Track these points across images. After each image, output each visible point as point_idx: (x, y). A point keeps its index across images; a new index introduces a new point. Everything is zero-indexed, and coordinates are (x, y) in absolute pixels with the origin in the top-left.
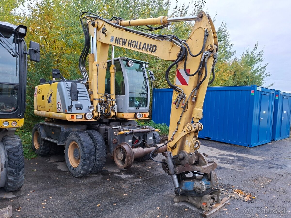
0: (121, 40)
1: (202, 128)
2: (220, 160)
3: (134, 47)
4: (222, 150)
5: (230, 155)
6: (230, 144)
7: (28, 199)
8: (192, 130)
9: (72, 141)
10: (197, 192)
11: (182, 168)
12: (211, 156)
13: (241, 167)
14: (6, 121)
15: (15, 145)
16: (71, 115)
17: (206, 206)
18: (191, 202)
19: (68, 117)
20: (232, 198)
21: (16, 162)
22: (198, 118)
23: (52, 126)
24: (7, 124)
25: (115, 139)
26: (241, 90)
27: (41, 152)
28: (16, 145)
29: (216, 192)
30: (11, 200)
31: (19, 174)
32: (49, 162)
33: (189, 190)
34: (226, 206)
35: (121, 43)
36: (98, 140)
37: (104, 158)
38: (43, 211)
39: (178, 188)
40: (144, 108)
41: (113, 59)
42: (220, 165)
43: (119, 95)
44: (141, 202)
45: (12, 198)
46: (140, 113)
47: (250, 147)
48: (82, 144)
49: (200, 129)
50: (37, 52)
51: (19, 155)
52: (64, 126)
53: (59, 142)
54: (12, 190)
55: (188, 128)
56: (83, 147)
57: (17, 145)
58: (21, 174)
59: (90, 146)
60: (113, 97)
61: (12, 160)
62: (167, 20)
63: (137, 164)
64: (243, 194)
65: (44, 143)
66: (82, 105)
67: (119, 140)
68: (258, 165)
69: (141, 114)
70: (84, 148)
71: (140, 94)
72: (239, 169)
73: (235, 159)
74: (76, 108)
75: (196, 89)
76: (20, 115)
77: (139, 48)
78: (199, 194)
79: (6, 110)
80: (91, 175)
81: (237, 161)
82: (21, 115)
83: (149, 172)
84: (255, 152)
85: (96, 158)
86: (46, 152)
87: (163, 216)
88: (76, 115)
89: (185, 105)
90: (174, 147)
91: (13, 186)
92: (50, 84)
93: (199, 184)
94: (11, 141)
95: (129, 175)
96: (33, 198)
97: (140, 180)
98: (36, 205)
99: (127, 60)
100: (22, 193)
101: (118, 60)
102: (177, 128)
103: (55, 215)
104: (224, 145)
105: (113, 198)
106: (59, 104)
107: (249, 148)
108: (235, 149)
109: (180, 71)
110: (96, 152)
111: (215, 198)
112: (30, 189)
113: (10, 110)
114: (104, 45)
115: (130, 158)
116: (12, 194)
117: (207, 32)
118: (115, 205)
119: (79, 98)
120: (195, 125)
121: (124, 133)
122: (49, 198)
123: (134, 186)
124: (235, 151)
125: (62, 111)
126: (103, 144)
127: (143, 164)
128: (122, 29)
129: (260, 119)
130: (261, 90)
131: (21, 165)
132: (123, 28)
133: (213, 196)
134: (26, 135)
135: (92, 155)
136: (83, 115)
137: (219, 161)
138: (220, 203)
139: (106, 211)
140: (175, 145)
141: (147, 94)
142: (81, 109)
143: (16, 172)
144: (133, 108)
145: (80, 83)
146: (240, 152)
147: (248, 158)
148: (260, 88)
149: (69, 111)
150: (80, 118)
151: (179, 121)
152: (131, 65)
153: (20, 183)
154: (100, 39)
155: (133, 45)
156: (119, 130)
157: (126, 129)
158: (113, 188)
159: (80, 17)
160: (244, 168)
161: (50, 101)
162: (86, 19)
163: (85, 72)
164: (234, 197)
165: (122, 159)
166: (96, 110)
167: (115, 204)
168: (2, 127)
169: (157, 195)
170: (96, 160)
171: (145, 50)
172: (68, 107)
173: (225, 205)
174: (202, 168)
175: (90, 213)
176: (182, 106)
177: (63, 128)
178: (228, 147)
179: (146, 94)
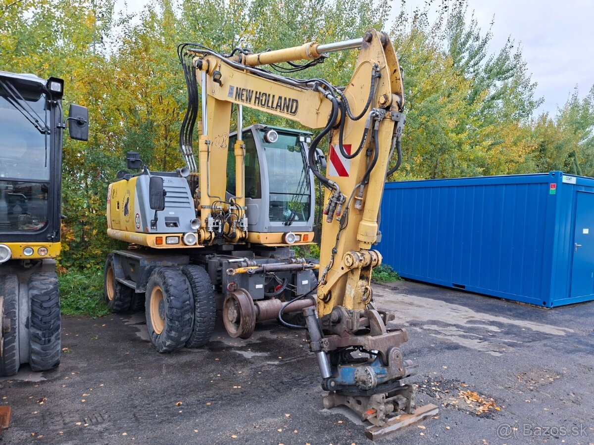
0: (244, 93)
1: (378, 260)
2: (465, 332)
3: (264, 105)
4: (481, 312)
5: (492, 323)
6: (505, 299)
7: (64, 386)
8: (355, 265)
9: (156, 284)
10: (360, 387)
11: (337, 340)
12: (449, 323)
13: (505, 347)
14: (28, 247)
15: (44, 289)
16: (156, 237)
17: (374, 415)
18: (352, 408)
19: (150, 241)
20: (449, 408)
21: (45, 319)
22: (367, 241)
23: (130, 258)
24: (30, 252)
25: (232, 283)
26: (529, 184)
27: (117, 305)
28: (47, 289)
29: (405, 390)
30: (35, 385)
31: (49, 341)
32: (126, 324)
33: (347, 383)
34: (428, 420)
35: (244, 98)
36: (200, 283)
37: (210, 318)
38: (79, 407)
39: (328, 378)
40: (303, 224)
41: (241, 129)
42: (458, 342)
43: (253, 198)
44: (259, 402)
45: (38, 382)
46: (293, 233)
47: (547, 307)
48: (167, 291)
49: (374, 263)
50: (83, 124)
51: (50, 307)
52: (145, 256)
53: (138, 287)
54: (41, 368)
55: (348, 262)
56: (170, 297)
57: (49, 290)
58: (53, 341)
59: (183, 294)
60: (241, 203)
61: (38, 316)
62: (317, 50)
63: (285, 334)
64: (477, 401)
65: (120, 288)
66: (177, 219)
67: (238, 285)
68: (545, 345)
69: (296, 235)
70: (172, 298)
71: (295, 196)
72: (498, 350)
73: (499, 331)
74: (166, 223)
75: (362, 184)
76: (52, 235)
77: (272, 107)
78: (363, 393)
79: (28, 227)
80: (190, 350)
81: (502, 335)
82: (53, 237)
83: (301, 349)
84: (556, 317)
85: (195, 317)
86: (126, 306)
87: (289, 430)
88: (167, 237)
89: (342, 216)
90: (327, 298)
91: (42, 361)
92: (128, 180)
93: (363, 372)
94: (39, 282)
95: (260, 352)
96: (71, 385)
97: (276, 363)
98: (72, 396)
99: (265, 130)
100: (59, 375)
101: (250, 131)
102: (332, 261)
103: (96, 415)
104: (492, 301)
105: (210, 393)
106: (138, 216)
107: (545, 308)
108: (511, 311)
109: (336, 150)
110: (195, 306)
111: (400, 403)
112: (72, 369)
113: (36, 227)
114: (221, 103)
115: (248, 318)
116: (42, 375)
117: (378, 69)
118: (208, 406)
119: (166, 204)
120: (363, 255)
121: (246, 270)
122: (99, 385)
123: (259, 373)
124: (510, 315)
125: (141, 229)
126: (209, 291)
127: (297, 334)
128: (245, 70)
129: (573, 246)
130: (575, 183)
131: (53, 324)
132: (247, 70)
133: (398, 398)
134: (99, 274)
135: (186, 312)
136: (179, 237)
137: (462, 333)
138: (412, 414)
139: (188, 415)
140: (327, 295)
141: (310, 196)
142: (175, 225)
143: (45, 337)
144: (279, 224)
145: (178, 177)
146: (520, 317)
147: (532, 330)
148: (572, 177)
149: (151, 229)
150: (173, 242)
151: (336, 248)
152: (272, 139)
153: (54, 356)
154: (213, 92)
155: (262, 100)
156: (238, 265)
157: (252, 263)
158: (219, 375)
159: (180, 54)
160: (511, 349)
161: (126, 212)
162: (190, 56)
163: (190, 156)
164: (454, 405)
165: (235, 320)
166: (205, 226)
167: (209, 404)
168: (21, 258)
169: (297, 392)
170: (196, 322)
171: (280, 109)
172: (151, 223)
173: (425, 418)
174: (368, 340)
175: (157, 416)
176: (337, 218)
177: (144, 260)
178: (497, 307)
179: (308, 196)
